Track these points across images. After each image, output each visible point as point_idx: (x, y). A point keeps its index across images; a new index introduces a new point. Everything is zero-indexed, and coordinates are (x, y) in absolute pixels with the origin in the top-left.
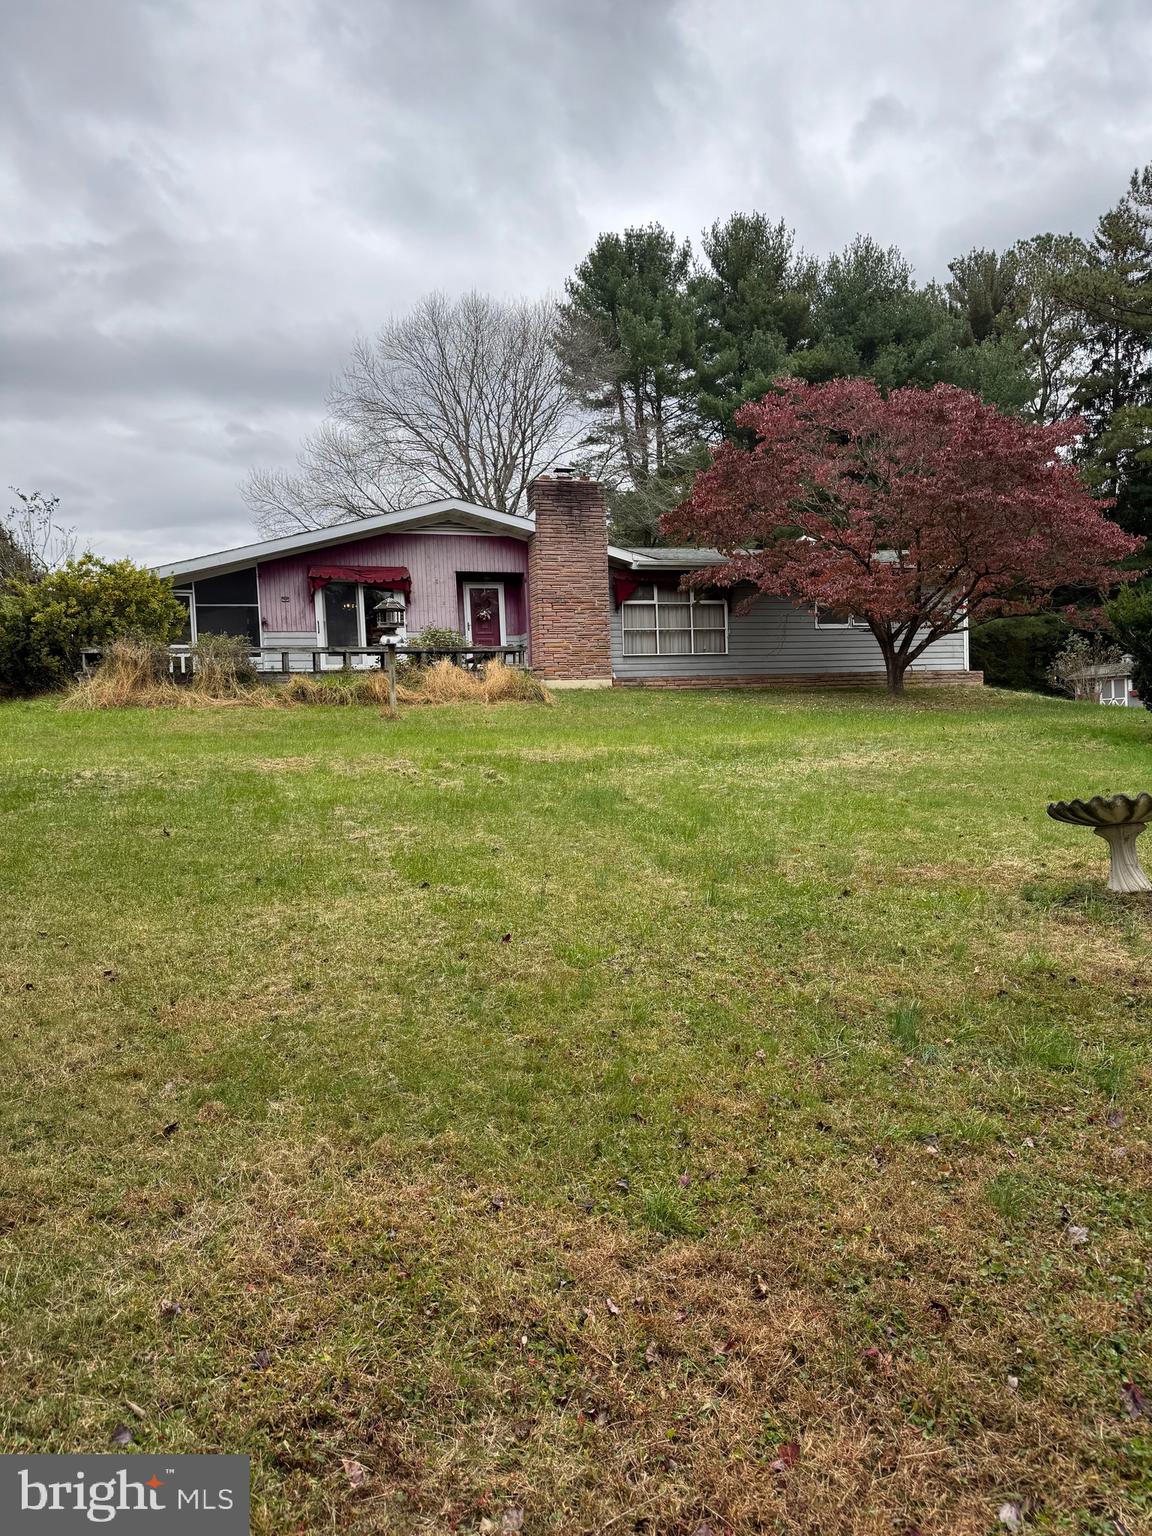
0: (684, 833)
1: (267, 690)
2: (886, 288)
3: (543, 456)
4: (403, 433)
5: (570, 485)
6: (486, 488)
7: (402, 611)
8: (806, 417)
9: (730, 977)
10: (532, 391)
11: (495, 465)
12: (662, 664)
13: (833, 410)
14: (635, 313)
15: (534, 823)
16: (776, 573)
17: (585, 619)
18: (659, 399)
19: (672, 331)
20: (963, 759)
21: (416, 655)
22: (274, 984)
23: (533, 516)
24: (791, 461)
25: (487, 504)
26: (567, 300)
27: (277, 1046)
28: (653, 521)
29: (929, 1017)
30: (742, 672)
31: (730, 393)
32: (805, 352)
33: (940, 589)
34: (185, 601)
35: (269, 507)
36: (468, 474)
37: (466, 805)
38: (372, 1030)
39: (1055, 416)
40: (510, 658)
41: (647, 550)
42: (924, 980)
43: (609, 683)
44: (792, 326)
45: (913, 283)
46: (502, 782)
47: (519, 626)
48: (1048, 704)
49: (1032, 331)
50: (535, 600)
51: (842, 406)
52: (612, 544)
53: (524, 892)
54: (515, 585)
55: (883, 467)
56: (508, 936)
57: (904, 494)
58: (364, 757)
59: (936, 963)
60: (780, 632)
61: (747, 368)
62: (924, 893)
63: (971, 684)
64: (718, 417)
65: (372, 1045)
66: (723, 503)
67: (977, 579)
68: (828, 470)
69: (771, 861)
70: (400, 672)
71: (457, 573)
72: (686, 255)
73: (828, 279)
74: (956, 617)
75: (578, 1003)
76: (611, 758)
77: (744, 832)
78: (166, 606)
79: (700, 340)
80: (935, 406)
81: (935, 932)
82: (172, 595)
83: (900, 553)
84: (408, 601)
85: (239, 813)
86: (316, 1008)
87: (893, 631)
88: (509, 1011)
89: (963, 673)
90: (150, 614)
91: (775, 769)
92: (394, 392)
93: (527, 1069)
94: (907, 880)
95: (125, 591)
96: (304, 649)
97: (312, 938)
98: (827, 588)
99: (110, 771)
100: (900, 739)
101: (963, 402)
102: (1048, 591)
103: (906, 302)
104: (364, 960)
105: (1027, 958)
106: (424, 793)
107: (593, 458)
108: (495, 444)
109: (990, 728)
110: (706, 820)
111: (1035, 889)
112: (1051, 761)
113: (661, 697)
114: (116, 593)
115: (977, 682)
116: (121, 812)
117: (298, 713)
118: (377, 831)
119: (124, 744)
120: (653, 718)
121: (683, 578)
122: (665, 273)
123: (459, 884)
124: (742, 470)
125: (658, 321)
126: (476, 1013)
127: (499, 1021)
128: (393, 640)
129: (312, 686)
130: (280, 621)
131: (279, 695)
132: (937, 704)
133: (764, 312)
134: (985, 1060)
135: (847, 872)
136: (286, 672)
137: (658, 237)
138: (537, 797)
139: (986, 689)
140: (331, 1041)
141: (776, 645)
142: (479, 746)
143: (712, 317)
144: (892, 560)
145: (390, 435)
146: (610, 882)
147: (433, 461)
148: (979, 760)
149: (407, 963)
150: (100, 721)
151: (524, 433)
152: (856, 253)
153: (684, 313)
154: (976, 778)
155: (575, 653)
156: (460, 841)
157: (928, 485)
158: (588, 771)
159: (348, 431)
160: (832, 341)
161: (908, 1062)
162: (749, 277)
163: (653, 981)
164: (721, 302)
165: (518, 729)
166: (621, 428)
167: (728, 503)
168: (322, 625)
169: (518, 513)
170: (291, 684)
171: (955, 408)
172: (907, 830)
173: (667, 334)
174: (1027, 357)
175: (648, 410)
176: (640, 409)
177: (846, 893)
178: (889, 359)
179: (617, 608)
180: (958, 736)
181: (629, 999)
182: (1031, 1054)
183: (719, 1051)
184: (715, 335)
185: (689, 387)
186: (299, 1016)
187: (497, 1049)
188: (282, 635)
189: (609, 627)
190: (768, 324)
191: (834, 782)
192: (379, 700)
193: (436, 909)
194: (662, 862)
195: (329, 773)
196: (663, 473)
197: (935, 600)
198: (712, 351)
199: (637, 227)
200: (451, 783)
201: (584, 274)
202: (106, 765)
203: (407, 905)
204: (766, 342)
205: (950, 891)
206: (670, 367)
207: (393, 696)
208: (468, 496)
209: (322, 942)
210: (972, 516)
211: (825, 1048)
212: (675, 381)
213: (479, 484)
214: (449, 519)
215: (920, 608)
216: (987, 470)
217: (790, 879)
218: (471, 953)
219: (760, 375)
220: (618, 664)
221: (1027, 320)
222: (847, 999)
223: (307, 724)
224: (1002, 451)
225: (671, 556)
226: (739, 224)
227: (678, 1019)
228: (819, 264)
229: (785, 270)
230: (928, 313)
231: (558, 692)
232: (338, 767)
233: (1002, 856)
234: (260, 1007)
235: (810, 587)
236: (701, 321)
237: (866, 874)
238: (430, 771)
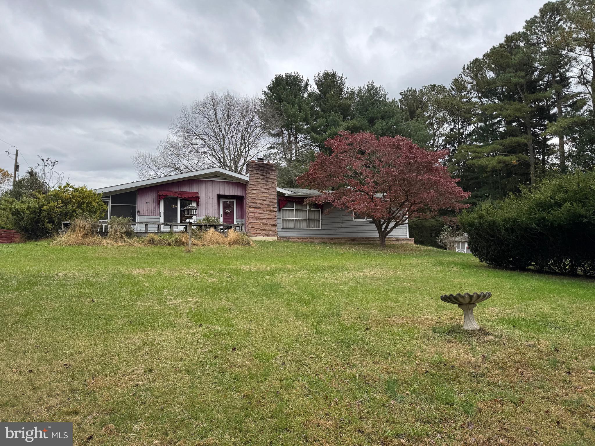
0: (305, 302)
1: (138, 239)
2: (378, 100)
3: (252, 152)
4: (199, 141)
5: (263, 164)
6: (230, 163)
7: (195, 210)
8: (350, 145)
9: (324, 365)
10: (249, 129)
11: (234, 155)
12: (295, 232)
13: (359, 143)
14: (288, 103)
15: (246, 297)
16: (339, 200)
17: (267, 214)
18: (296, 135)
19: (302, 111)
20: (408, 273)
21: (200, 227)
22: (137, 370)
23: (248, 175)
24: (344, 160)
25: (231, 170)
26: (263, 97)
27: (137, 398)
28: (294, 178)
29: (400, 383)
30: (326, 236)
31: (322, 134)
32: (349, 121)
33: (398, 208)
34: (107, 203)
35: (143, 166)
36: (224, 158)
37: (218, 289)
38: (178, 391)
39: (438, 147)
40: (237, 228)
41: (291, 189)
42: (398, 366)
43: (276, 238)
44: (345, 111)
45: (388, 99)
46: (233, 280)
47: (242, 216)
48: (438, 252)
49: (429, 117)
50: (248, 206)
51: (363, 141)
52: (278, 186)
53: (241, 328)
54: (240, 200)
55: (377, 163)
56: (235, 348)
57: (385, 174)
58: (177, 268)
59: (402, 359)
60: (341, 221)
61: (329, 125)
62: (396, 329)
63: (410, 243)
64: (318, 142)
65: (177, 398)
66: (319, 174)
67: (412, 205)
68: (358, 164)
69: (339, 315)
70: (193, 233)
71: (218, 195)
72: (307, 84)
73: (358, 96)
74: (404, 218)
75: (263, 378)
76: (277, 270)
77: (328, 302)
78: (99, 205)
79: (312, 115)
80: (396, 144)
81: (401, 345)
82: (102, 200)
83: (383, 195)
84: (198, 205)
85: (124, 292)
86: (154, 381)
87: (382, 223)
88: (235, 382)
89: (407, 239)
90: (92, 208)
91: (339, 275)
92: (196, 126)
93: (242, 408)
94: (390, 323)
95: (82, 199)
96: (154, 223)
97: (153, 349)
98: (357, 206)
99: (71, 273)
100: (385, 264)
101: (406, 142)
102: (436, 211)
103: (385, 105)
104: (175, 360)
105: (436, 357)
106: (201, 284)
107: (272, 154)
108: (235, 147)
109: (418, 261)
110: (314, 297)
111: (437, 328)
112: (440, 275)
113: (296, 244)
114: (78, 199)
115: (412, 242)
116: (74, 291)
117: (150, 249)
118: (181, 301)
119: (77, 261)
120: (293, 253)
121: (305, 200)
122: (300, 90)
123: (215, 324)
124: (327, 163)
125: (296, 107)
126: (222, 383)
127: (231, 387)
128: (191, 221)
129: (156, 238)
130: (145, 212)
131: (143, 242)
132: (398, 251)
133: (335, 106)
134: (421, 401)
135: (367, 320)
136: (146, 232)
137: (297, 77)
138: (247, 286)
139: (415, 245)
140: (160, 396)
141: (339, 226)
142: (224, 264)
143: (317, 106)
144: (381, 197)
145: (194, 142)
146: (276, 323)
147: (210, 152)
148: (414, 274)
149: (192, 360)
150: (68, 251)
151: (245, 144)
152: (368, 87)
153: (306, 105)
154: (414, 281)
155: (263, 227)
156: (216, 305)
157: (394, 171)
158: (268, 275)
159: (177, 139)
160: (359, 117)
161: (393, 402)
162: (330, 93)
163: (294, 368)
164: (320, 102)
165: (240, 257)
166: (282, 144)
167: (322, 174)
168: (162, 213)
169: (242, 173)
170: (148, 237)
171: (403, 144)
172: (389, 302)
173: (300, 112)
174: (428, 126)
175: (292, 138)
176: (289, 137)
177: (367, 329)
178: (379, 125)
179: (280, 210)
180: (406, 264)
181: (284, 377)
182: (439, 398)
183: (320, 399)
184: (318, 113)
185: (307, 131)
186: (146, 384)
187: (229, 400)
188: (146, 217)
189: (277, 217)
190: (336, 110)
191: (362, 281)
192: (184, 244)
193: (205, 336)
194: (297, 315)
195: (162, 275)
196: (298, 161)
197: (396, 212)
198: (316, 118)
199: (290, 73)
200: (213, 280)
201: (270, 88)
202: (69, 270)
203: (193, 334)
204: (335, 117)
205: (406, 329)
206: (301, 123)
207: (190, 243)
208: (223, 166)
209: (157, 351)
210: (409, 183)
211: (361, 397)
212: (302, 129)
213: (228, 162)
214: (215, 175)
215: (391, 215)
216: (414, 167)
217: (346, 323)
218: (220, 356)
219: (333, 128)
220: (279, 231)
221: (427, 113)
222: (369, 375)
223: (153, 254)
224: (420, 160)
225: (300, 192)
226: (327, 74)
227: (303, 385)
228: (355, 90)
229: (343, 92)
230: (393, 109)
231: (256, 242)
232: (166, 272)
233: (424, 313)
234: (130, 380)
235: (351, 206)
236: (312, 108)
237: (375, 320)
238: (204, 275)
